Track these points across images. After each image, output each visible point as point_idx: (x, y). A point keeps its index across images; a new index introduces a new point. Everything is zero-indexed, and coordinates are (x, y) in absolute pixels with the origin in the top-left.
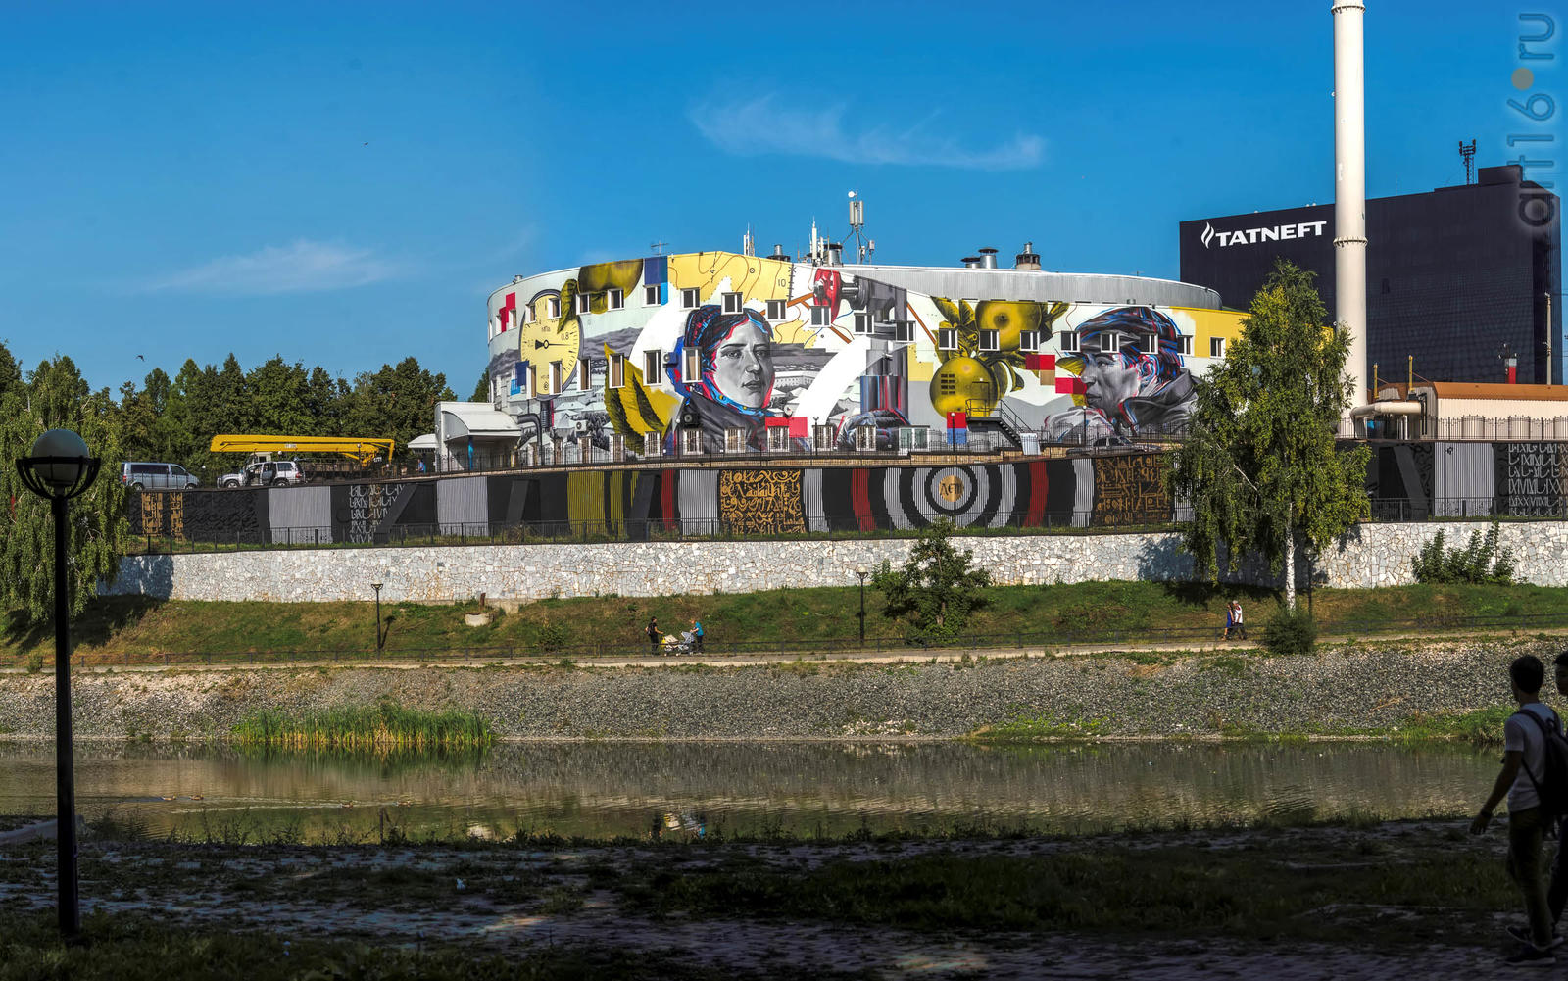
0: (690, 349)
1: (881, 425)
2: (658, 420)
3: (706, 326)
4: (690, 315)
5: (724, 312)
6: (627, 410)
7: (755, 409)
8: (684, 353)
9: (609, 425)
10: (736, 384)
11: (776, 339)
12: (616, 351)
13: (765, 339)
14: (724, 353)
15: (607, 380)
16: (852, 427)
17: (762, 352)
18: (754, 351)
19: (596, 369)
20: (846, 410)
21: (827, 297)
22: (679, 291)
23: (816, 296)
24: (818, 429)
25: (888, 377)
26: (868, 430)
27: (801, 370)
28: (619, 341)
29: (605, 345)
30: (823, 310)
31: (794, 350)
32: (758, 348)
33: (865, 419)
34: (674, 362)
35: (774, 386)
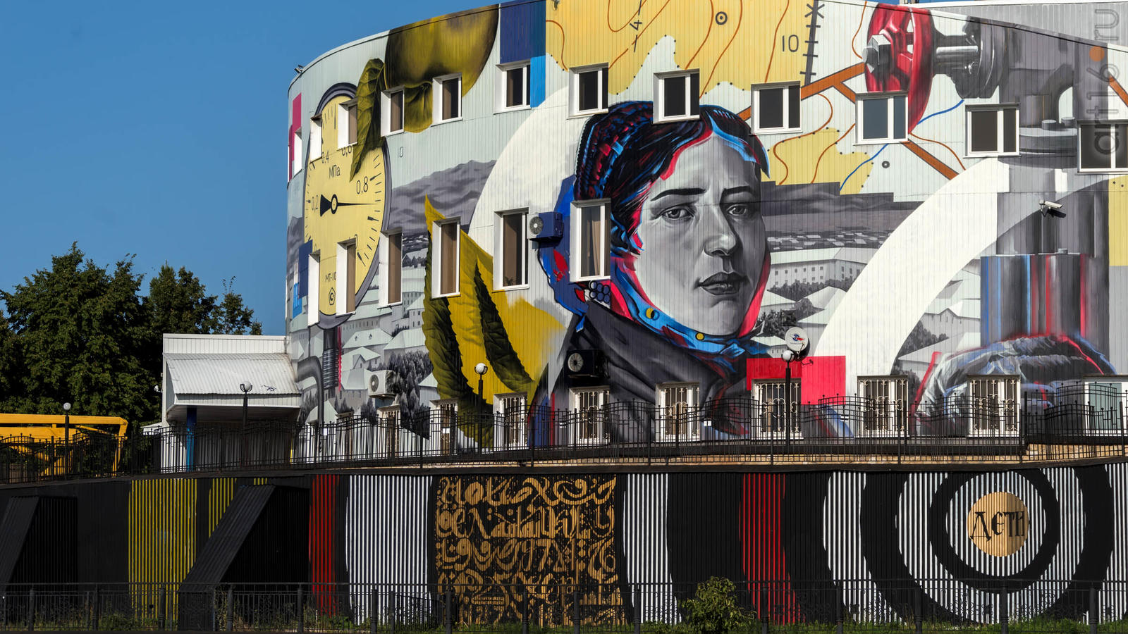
0: (589, 203)
1: (1032, 373)
2: (519, 368)
3: (619, 150)
4: (588, 125)
5: (660, 117)
6: (463, 347)
7: (725, 340)
8: (577, 214)
9: (430, 381)
10: (681, 281)
11: (775, 174)
12: (446, 215)
13: (748, 178)
14: (658, 212)
15: (428, 279)
16: (958, 377)
17: (741, 206)
18: (723, 205)
19: (411, 255)
20: (943, 338)
21: (898, 72)
22: (567, 73)
23: (871, 69)
24: (873, 384)
25: (1053, 259)
26: (1001, 386)
27: (832, 246)
28: (452, 190)
29: (427, 201)
30: (891, 102)
31: (818, 199)
32: (731, 197)
33: (994, 358)
34: (551, 233)
35: (769, 285)
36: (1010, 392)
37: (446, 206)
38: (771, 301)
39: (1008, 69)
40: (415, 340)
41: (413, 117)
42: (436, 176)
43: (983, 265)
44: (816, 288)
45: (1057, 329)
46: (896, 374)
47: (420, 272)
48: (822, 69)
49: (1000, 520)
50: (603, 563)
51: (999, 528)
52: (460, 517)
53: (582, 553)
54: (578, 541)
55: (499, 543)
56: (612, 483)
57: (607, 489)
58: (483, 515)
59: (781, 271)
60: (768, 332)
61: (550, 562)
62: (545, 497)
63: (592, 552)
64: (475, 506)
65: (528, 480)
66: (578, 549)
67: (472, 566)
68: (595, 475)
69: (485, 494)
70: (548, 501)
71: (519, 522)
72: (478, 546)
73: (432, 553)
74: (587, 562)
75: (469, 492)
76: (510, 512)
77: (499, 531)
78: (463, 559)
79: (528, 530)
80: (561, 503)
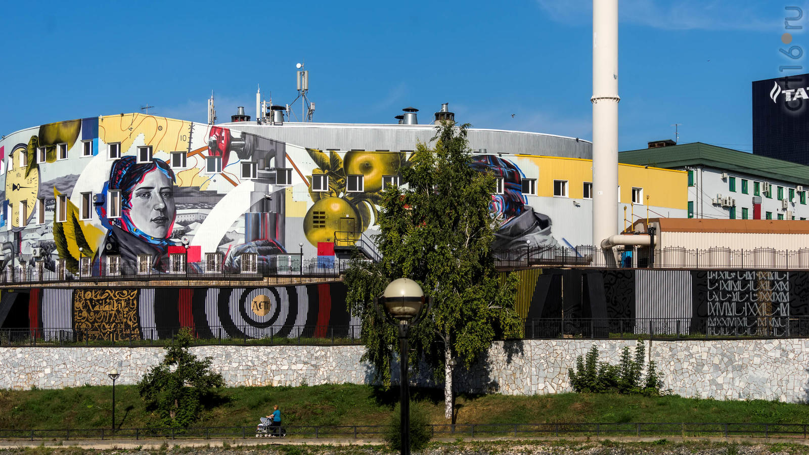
0: (113, 191)
1: (261, 252)
2: (89, 248)
3: (125, 172)
4: (114, 163)
5: (139, 161)
6: (68, 240)
7: (161, 240)
8: (109, 194)
9: (56, 252)
10: (146, 219)
11: (178, 183)
12: (62, 193)
13: (169, 184)
14: (138, 195)
15: (55, 216)
16: (237, 254)
17: (166, 194)
18: (161, 193)
19: (48, 207)
20: (233, 240)
21: (219, 149)
22: (106, 144)
23: (210, 148)
24: (210, 256)
25: (268, 214)
26: (251, 256)
27: (197, 208)
28: (64, 184)
29: (55, 188)
30: (216, 159)
31: (192, 192)
32: (163, 190)
33: (249, 247)
34: (100, 201)
35: (176, 221)
36: (254, 259)
37: (61, 190)
38: (176, 227)
39: (254, 150)
40: (50, 237)
41: (50, 158)
42: (58, 179)
43: (246, 216)
44: (191, 222)
45: (269, 238)
46: (217, 252)
47: (52, 213)
48: (194, 148)
49: (262, 304)
50: (133, 319)
51: (261, 307)
52: (83, 304)
53: (125, 316)
54: (124, 312)
55: (97, 312)
56: (136, 292)
57: (134, 294)
58: (91, 302)
59: (180, 216)
60: (175, 237)
61: (114, 319)
62: (113, 297)
63: (129, 316)
64: (89, 300)
65: (107, 291)
66: (124, 314)
67: (87, 320)
68: (130, 289)
69: (92, 296)
70: (114, 298)
71: (104, 305)
72: (89, 313)
73: (73, 316)
74: (127, 319)
75: (86, 295)
76: (101, 302)
77: (97, 308)
78: (84, 318)
79: (107, 308)
80: (118, 298)
